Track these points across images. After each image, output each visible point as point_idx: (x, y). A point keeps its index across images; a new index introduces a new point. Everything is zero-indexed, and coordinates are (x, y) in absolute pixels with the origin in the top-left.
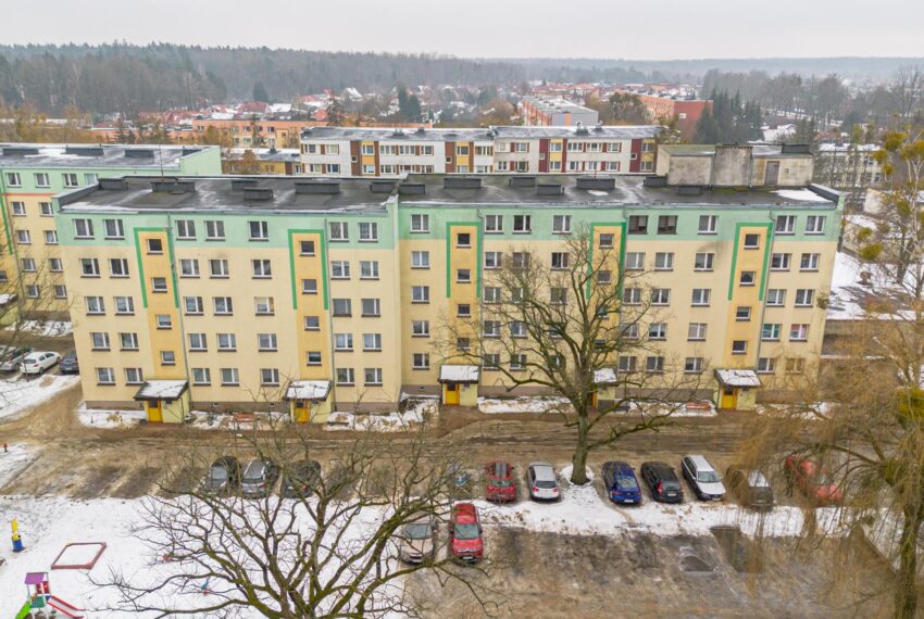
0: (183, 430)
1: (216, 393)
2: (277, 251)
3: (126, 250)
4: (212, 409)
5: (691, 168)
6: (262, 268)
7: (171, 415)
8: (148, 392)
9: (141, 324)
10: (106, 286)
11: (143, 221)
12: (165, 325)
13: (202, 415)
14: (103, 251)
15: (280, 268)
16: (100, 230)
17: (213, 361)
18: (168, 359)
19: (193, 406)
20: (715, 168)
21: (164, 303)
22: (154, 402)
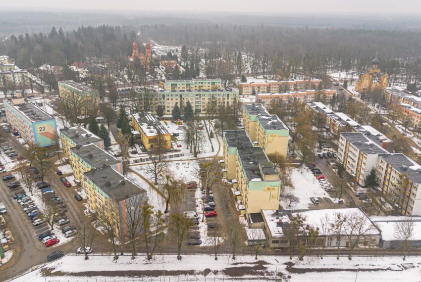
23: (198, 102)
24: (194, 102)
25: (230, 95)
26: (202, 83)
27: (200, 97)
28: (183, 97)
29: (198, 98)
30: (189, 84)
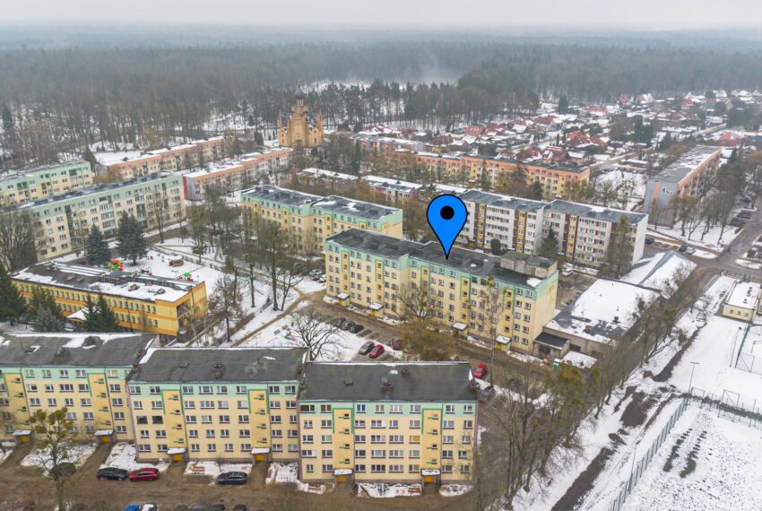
0: (344, 309)
1: (355, 300)
2: (373, 265)
3: (339, 256)
4: (355, 305)
5: (507, 263)
6: (369, 268)
7: (344, 304)
8: (339, 296)
9: (340, 276)
10: (334, 265)
11: (343, 249)
12: (346, 278)
13: (351, 305)
14: (335, 255)
15: (373, 270)
16: (334, 249)
17: (355, 291)
18: (346, 287)
19: (351, 303)
20: (515, 265)
21: (346, 272)
22: (340, 299)
23: (107, 214)
24: (100, 218)
25: (167, 185)
26: (47, 176)
27: (110, 202)
28: (73, 210)
29: (106, 207)
30: (25, 184)
